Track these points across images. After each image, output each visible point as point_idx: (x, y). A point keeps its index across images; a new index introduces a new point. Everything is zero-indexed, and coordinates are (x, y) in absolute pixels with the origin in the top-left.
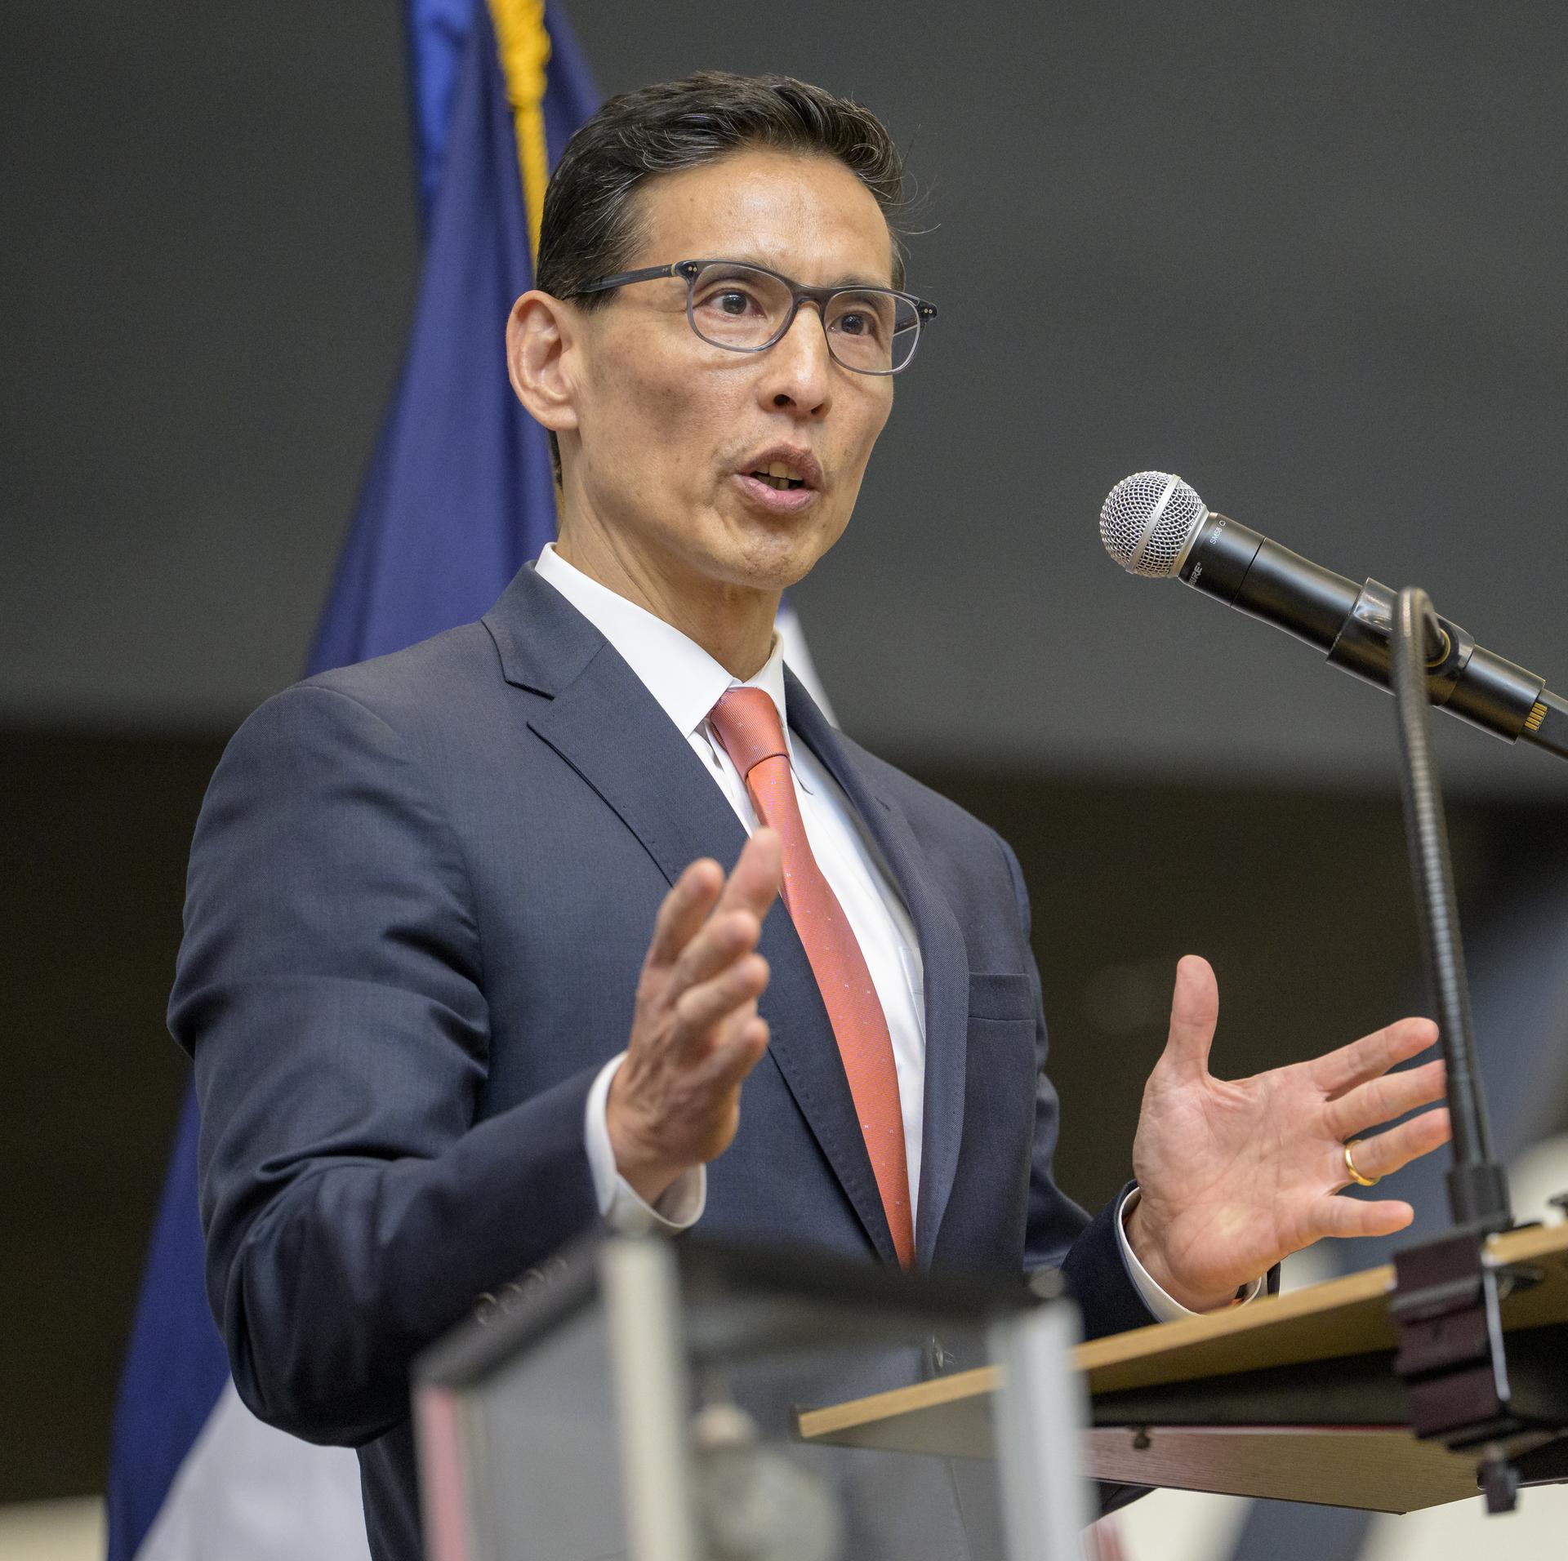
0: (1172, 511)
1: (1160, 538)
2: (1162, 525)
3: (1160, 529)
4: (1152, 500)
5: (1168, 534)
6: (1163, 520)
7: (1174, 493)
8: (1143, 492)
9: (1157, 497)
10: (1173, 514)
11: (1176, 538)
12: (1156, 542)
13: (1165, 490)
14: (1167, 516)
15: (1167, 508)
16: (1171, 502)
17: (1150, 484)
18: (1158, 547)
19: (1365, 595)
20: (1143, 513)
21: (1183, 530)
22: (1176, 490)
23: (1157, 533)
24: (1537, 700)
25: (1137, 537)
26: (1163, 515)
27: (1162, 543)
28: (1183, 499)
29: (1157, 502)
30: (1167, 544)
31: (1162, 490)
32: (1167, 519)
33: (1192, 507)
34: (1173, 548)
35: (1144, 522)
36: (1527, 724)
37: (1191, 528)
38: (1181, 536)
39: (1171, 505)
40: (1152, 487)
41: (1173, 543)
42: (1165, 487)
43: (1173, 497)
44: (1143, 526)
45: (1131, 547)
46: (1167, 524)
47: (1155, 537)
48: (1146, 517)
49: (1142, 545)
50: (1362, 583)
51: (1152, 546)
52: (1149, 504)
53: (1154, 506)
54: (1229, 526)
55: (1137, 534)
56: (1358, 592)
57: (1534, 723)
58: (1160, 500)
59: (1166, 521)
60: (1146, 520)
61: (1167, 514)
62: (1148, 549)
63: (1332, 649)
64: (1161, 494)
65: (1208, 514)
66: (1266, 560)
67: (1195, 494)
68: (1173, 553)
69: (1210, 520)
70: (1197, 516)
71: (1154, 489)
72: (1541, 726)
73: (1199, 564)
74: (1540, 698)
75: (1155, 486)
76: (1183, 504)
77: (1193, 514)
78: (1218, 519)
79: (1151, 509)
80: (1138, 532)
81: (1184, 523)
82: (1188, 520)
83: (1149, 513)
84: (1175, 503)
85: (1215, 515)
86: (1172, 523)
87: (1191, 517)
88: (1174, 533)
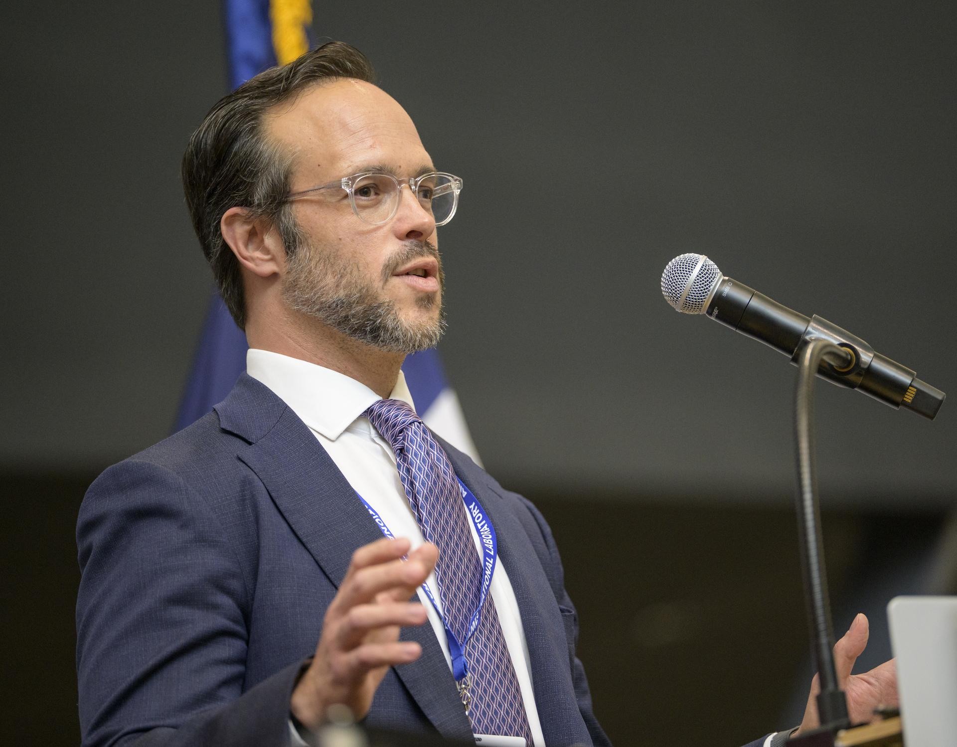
0: (700, 278)
1: (694, 293)
2: (694, 286)
3: (693, 288)
4: (689, 272)
5: (698, 291)
6: (695, 283)
7: (702, 267)
8: (684, 267)
9: (692, 270)
10: (701, 280)
11: (703, 293)
12: (692, 296)
13: (697, 265)
14: (698, 281)
15: (698, 276)
16: (700, 272)
17: (689, 262)
18: (692, 298)
19: (812, 324)
20: (684, 279)
21: (707, 288)
22: (703, 265)
23: (692, 291)
24: (911, 385)
25: (681, 292)
26: (695, 280)
27: (695, 296)
28: (708, 271)
29: (692, 272)
30: (698, 296)
31: (695, 266)
32: (698, 282)
33: (712, 275)
34: (702, 299)
35: (685, 284)
36: (905, 399)
37: (712, 287)
38: (706, 292)
39: (700, 274)
40: (689, 264)
41: (701, 296)
42: (696, 264)
43: (701, 269)
44: (684, 287)
45: (677, 298)
46: (697, 285)
47: (691, 293)
48: (686, 282)
49: (684, 297)
50: (811, 317)
51: (689, 298)
52: (687, 274)
53: (690, 275)
54: (735, 285)
55: (681, 291)
56: (808, 322)
57: (909, 397)
58: (694, 271)
59: (697, 284)
60: (685, 283)
61: (698, 279)
62: (687, 300)
63: (793, 355)
64: (694, 268)
65: (723, 278)
66: (756, 304)
67: (716, 266)
68: (702, 302)
69: (724, 281)
70: (716, 279)
71: (691, 265)
72: (913, 400)
73: (716, 308)
74: (913, 383)
75: (691, 263)
76: (707, 273)
77: (713, 279)
78: (728, 281)
79: (688, 277)
80: (681, 290)
81: (708, 285)
82: (710, 283)
83: (687, 279)
84: (702, 273)
85: (727, 278)
86: (700, 285)
87: (712, 281)
88: (701, 290)
